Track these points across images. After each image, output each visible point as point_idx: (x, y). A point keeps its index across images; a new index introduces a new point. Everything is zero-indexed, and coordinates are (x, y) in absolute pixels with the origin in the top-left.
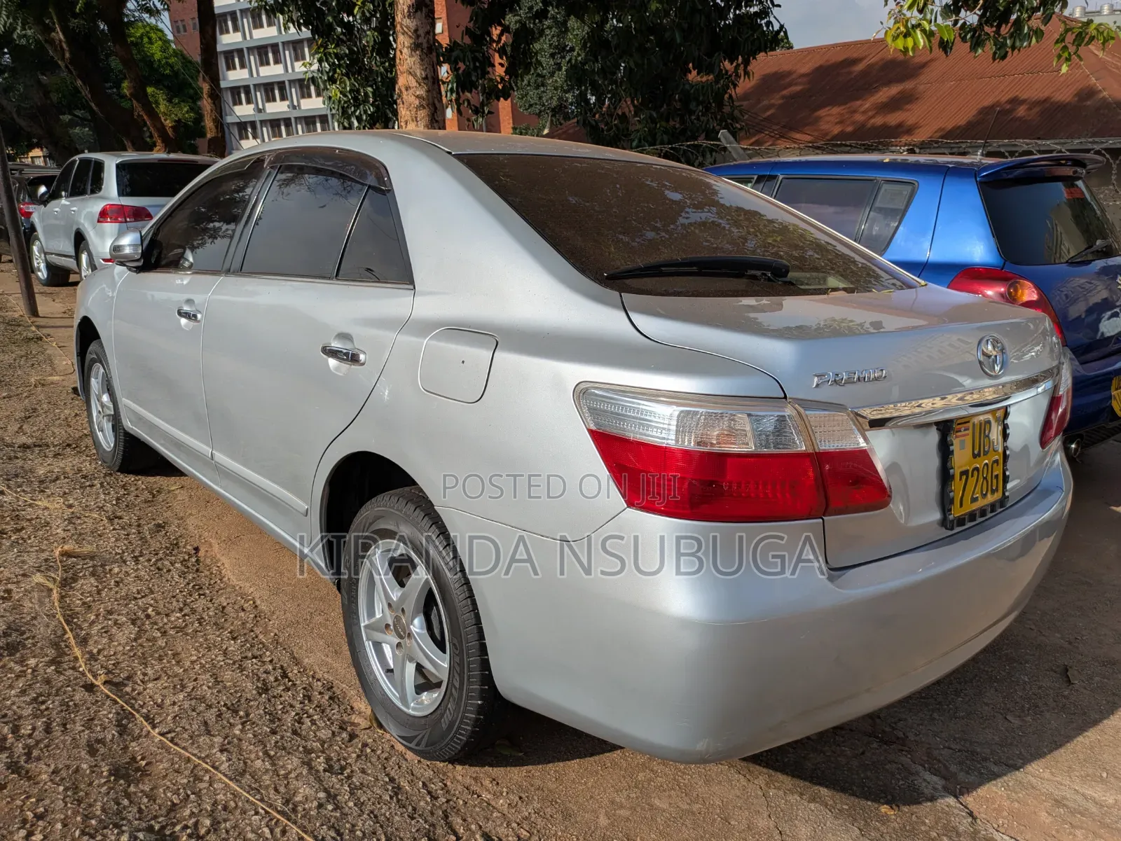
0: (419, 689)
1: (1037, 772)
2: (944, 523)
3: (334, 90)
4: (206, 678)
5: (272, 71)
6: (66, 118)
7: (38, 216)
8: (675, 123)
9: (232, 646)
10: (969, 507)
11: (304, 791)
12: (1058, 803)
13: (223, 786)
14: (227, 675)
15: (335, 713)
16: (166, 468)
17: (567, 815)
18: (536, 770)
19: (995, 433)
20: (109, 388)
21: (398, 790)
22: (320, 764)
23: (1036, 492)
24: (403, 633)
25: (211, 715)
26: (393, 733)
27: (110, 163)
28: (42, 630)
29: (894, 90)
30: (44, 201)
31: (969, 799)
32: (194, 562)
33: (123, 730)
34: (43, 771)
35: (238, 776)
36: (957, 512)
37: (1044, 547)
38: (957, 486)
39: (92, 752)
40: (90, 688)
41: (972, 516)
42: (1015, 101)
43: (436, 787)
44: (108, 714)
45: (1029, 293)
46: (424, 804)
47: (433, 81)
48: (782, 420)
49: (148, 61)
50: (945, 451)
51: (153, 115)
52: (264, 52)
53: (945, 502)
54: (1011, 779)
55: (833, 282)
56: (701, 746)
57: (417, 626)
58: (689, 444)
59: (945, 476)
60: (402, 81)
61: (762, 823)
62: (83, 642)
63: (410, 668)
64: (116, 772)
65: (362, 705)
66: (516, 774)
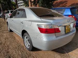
0: (28, 46)
1: (74, 51)
2: (65, 33)
3: (25, 5)
4: (14, 46)
5: (22, 4)
6: (8, 8)
7: (5, 15)
8: (49, 6)
9: (16, 44)
10: (67, 32)
11: (20, 53)
12: (75, 53)
13: (14, 53)
14: (16, 46)
15: (23, 48)
16: (13, 32)
17: (39, 55)
18: (37, 52)
19: (69, 27)
20: (9, 26)
21: (27, 53)
22: (21, 51)
23: (73, 31)
24: (27, 42)
25: (14, 48)
26: (27, 49)
27: (10, 11)
28: (3, 43)
29: (66, 3)
30: (6, 14)
31: (68, 53)
32: (14, 38)
33: (8, 49)
34: (2, 52)
35: (15, 52)
36: (66, 32)
37: (74, 35)
38: (66, 31)
39: (5, 51)
40: (6, 47)
41: (67, 33)
42: (74, 3)
43: (30, 53)
44: (7, 48)
45: (74, 17)
46: (29, 54)
47: (31, 4)
48: (52, 26)
49: (13, 4)
50: (65, 28)
51: (13, 8)
52: (21, 3)
53: (65, 32)
54: (71, 52)
55: (57, 16)
56: (47, 50)
57: (28, 42)
58: (45, 28)
59: (65, 30)
60: (29, 4)
61: (53, 55)
62: (6, 43)
63: (28, 45)
64: (7, 52)
65: (25, 47)
66: (35, 52)
